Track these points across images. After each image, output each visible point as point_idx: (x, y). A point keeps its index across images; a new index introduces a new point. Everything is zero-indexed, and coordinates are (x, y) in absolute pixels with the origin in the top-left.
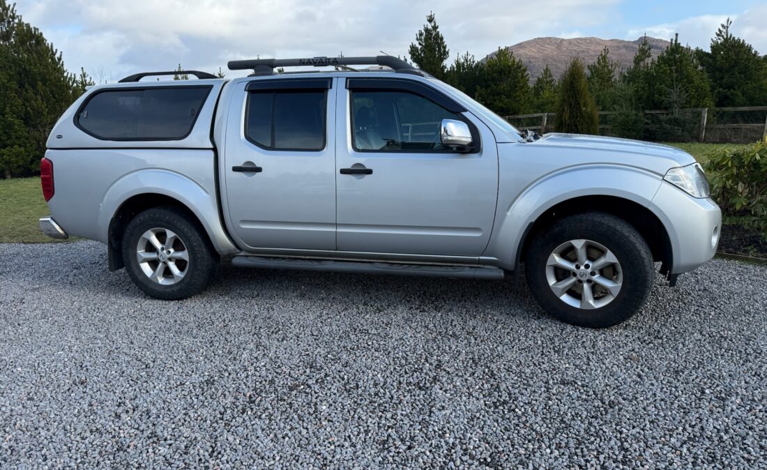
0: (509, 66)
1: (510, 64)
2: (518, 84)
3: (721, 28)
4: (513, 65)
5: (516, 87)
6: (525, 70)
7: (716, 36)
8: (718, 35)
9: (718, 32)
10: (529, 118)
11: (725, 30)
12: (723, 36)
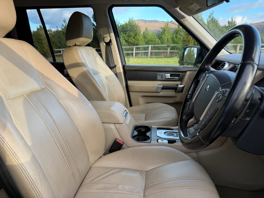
0: (134, 26)
1: (134, 25)
2: (137, 33)
3: (211, 15)
4: (135, 25)
5: (137, 34)
6: (140, 27)
7: (208, 17)
8: (209, 17)
9: (209, 16)
10: (143, 47)
11: (212, 15)
12: (211, 18)
